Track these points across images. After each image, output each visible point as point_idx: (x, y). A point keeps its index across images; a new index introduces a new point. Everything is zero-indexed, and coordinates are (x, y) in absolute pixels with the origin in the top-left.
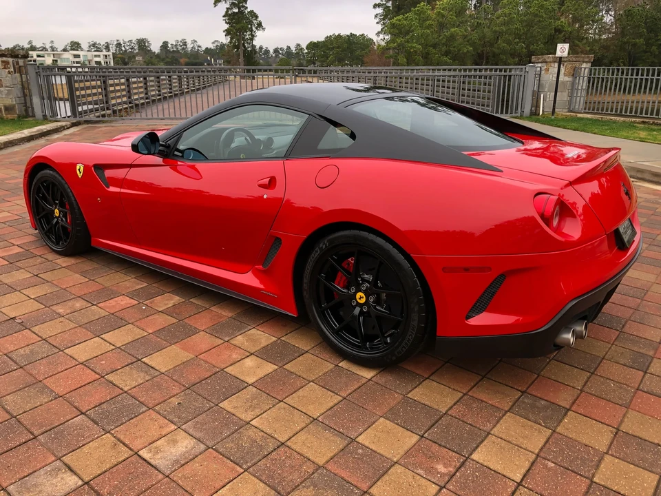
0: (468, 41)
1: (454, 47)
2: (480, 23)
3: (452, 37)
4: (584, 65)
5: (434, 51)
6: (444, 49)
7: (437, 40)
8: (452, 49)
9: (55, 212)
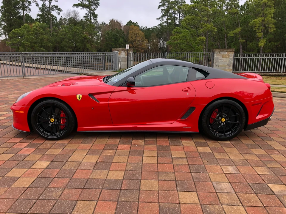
0: (50, 41)
1: (44, 44)
2: (54, 34)
3: (42, 40)
4: (131, 52)
5: (36, 45)
6: (40, 44)
7: (36, 41)
8: (43, 44)
9: (51, 120)
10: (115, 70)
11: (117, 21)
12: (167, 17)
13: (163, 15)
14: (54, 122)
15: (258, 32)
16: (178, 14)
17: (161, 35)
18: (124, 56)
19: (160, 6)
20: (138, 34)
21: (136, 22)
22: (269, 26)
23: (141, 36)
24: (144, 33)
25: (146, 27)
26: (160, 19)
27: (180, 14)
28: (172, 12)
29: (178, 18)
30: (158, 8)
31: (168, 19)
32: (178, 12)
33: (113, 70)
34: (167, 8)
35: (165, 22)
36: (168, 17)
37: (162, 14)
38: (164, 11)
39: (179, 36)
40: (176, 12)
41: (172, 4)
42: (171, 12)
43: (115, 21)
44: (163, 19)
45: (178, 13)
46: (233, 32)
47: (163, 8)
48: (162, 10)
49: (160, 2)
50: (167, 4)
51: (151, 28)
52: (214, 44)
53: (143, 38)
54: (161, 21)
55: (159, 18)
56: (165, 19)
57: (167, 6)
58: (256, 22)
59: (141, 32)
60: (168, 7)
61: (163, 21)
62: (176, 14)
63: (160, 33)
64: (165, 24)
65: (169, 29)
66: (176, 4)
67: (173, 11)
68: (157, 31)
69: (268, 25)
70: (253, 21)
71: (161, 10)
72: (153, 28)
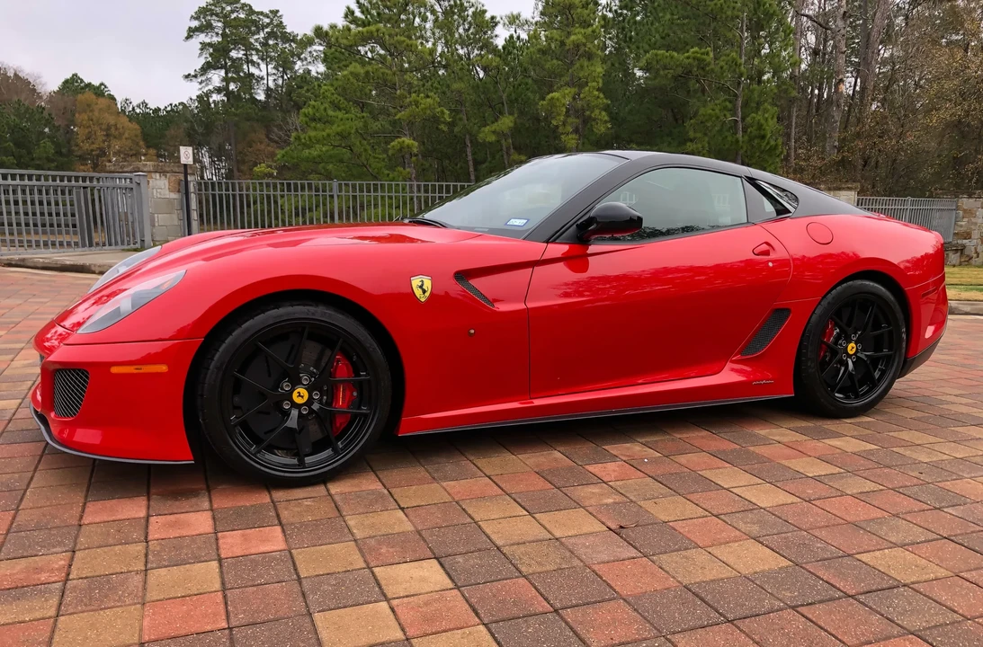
9: (295, 395)
10: (138, 246)
11: (16, 75)
12: (222, 73)
13: (208, 63)
14: (310, 402)
15: (563, 134)
16: (263, 66)
17: (202, 134)
18: (162, 192)
19: (191, 33)
20: (116, 129)
21: (102, 84)
22: (593, 115)
23: (126, 135)
24: (137, 127)
25: (145, 104)
26: (195, 76)
27: (270, 66)
28: (240, 56)
29: (262, 78)
30: (187, 38)
31: (226, 80)
32: (262, 60)
33: (129, 247)
34: (220, 40)
35: (219, 90)
36: (226, 73)
37: (202, 61)
38: (211, 50)
39: (325, 134)
40: (255, 58)
41: (236, 27)
42: (234, 54)
43: (11, 74)
44: (209, 80)
45: (259, 61)
46: (493, 128)
47: (207, 40)
48: (204, 46)
49: (192, 16)
50: (220, 24)
51: (162, 108)
52: (427, 165)
53: (137, 144)
54: (201, 83)
55: (193, 73)
56: (216, 77)
57: (220, 32)
58: (558, 99)
59: (125, 120)
60: (224, 35)
61: (211, 87)
62: (253, 63)
63: (200, 130)
64: (215, 97)
65: (236, 115)
66: (253, 28)
67: (243, 52)
68: (186, 121)
69: (588, 113)
70: (549, 96)
71: (200, 46)
72: (172, 110)
